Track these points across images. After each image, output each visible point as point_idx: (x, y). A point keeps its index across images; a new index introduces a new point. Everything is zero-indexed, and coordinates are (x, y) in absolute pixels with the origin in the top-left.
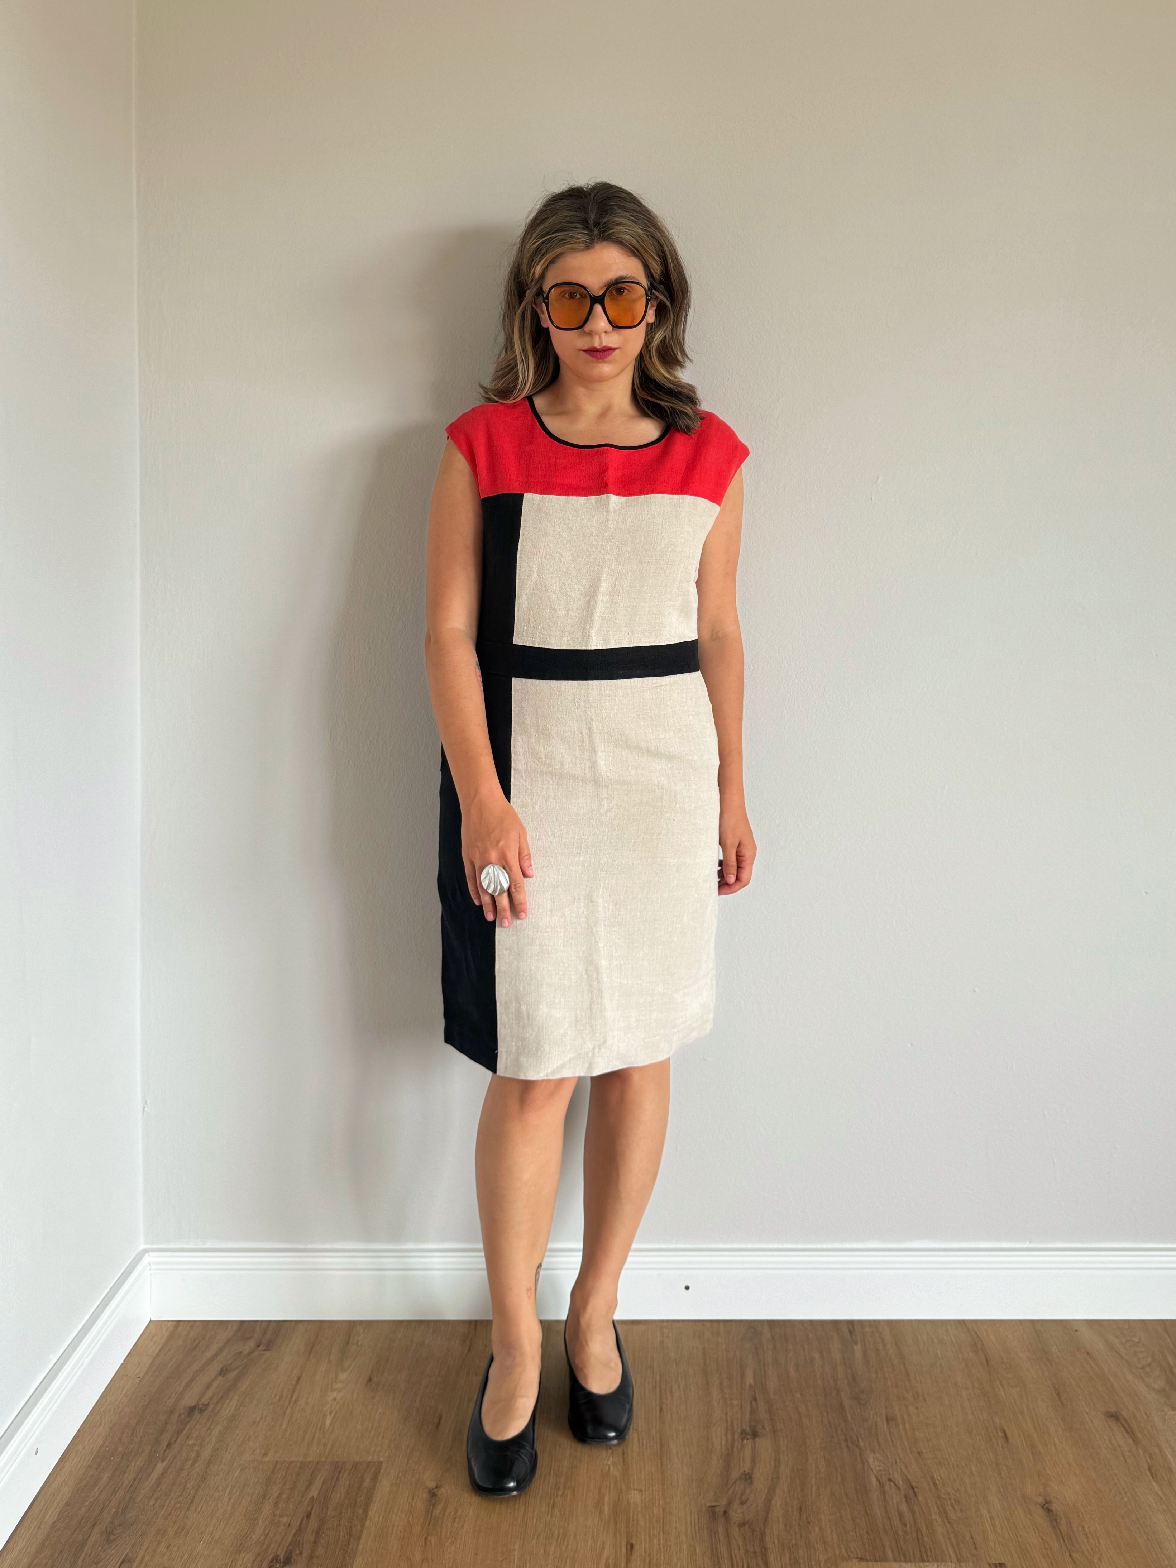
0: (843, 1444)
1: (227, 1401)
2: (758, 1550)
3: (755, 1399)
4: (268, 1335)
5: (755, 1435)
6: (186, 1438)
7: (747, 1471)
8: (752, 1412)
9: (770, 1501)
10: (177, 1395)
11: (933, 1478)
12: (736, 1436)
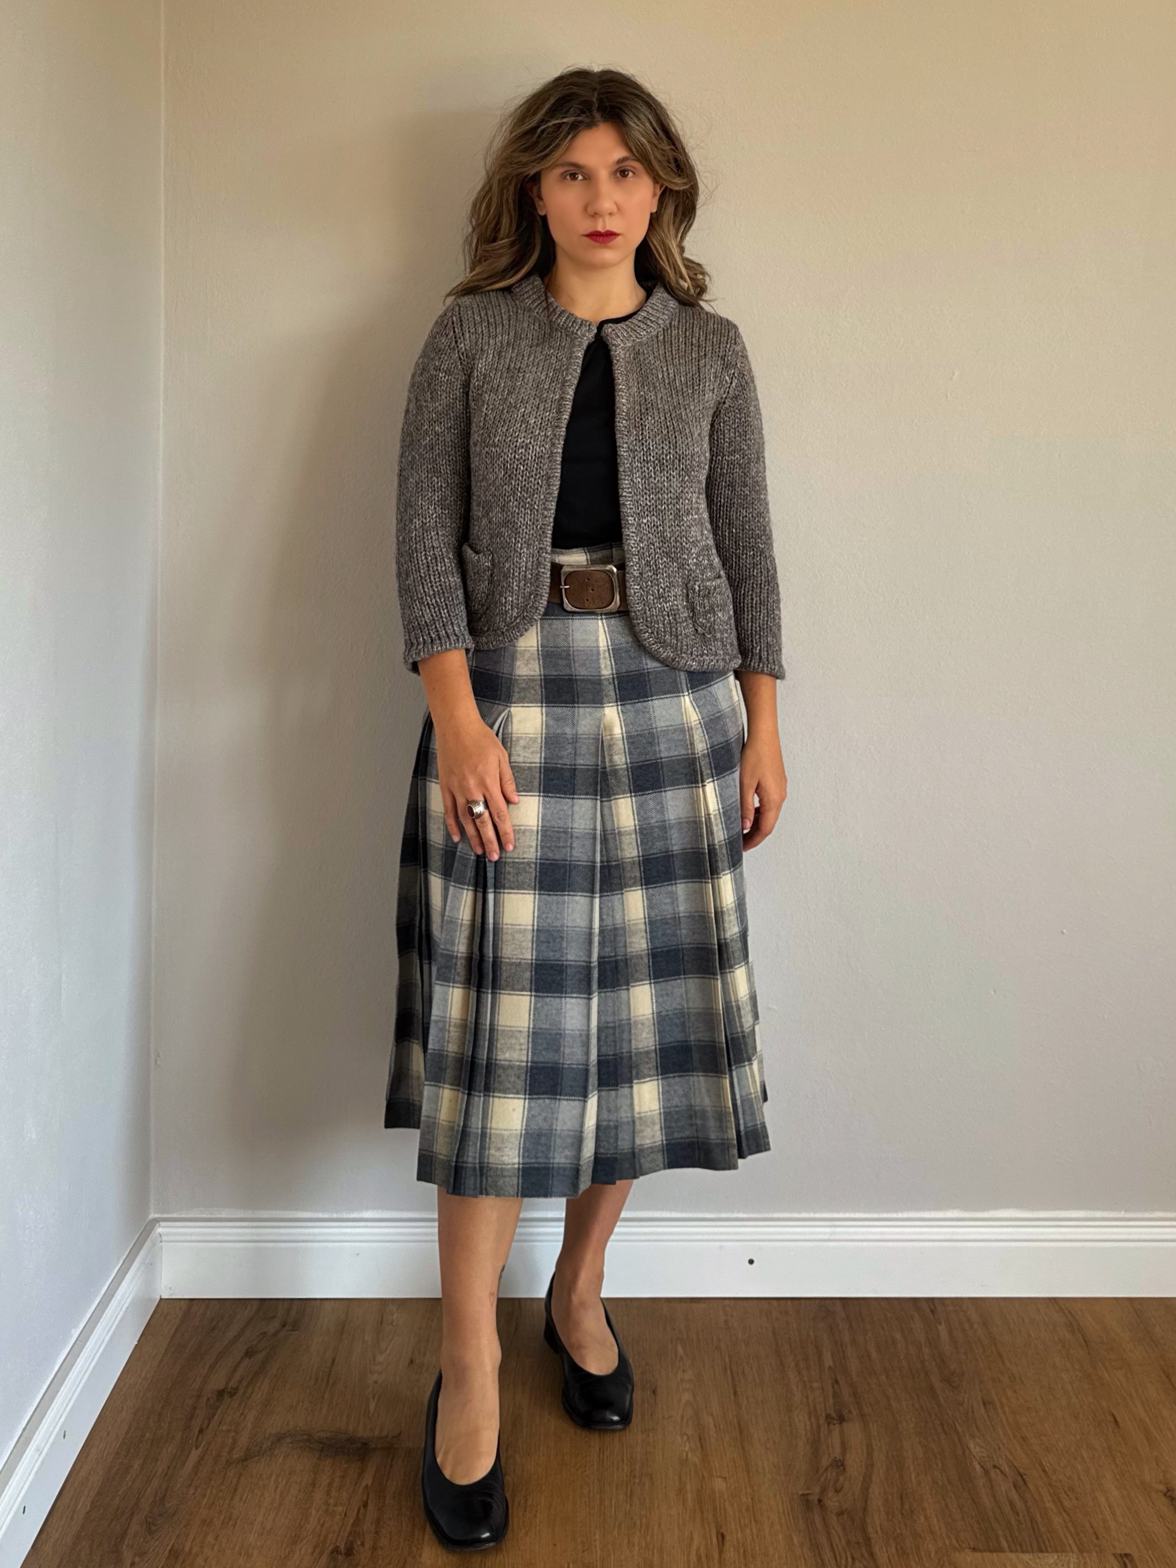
0: (939, 1429)
1: (259, 1384)
2: (861, 1541)
3: (837, 1382)
4: (293, 1313)
5: (842, 1419)
6: (219, 1423)
7: (838, 1458)
8: (835, 1395)
9: (867, 1489)
10: (202, 1378)
11: (1041, 1464)
12: (821, 1421)
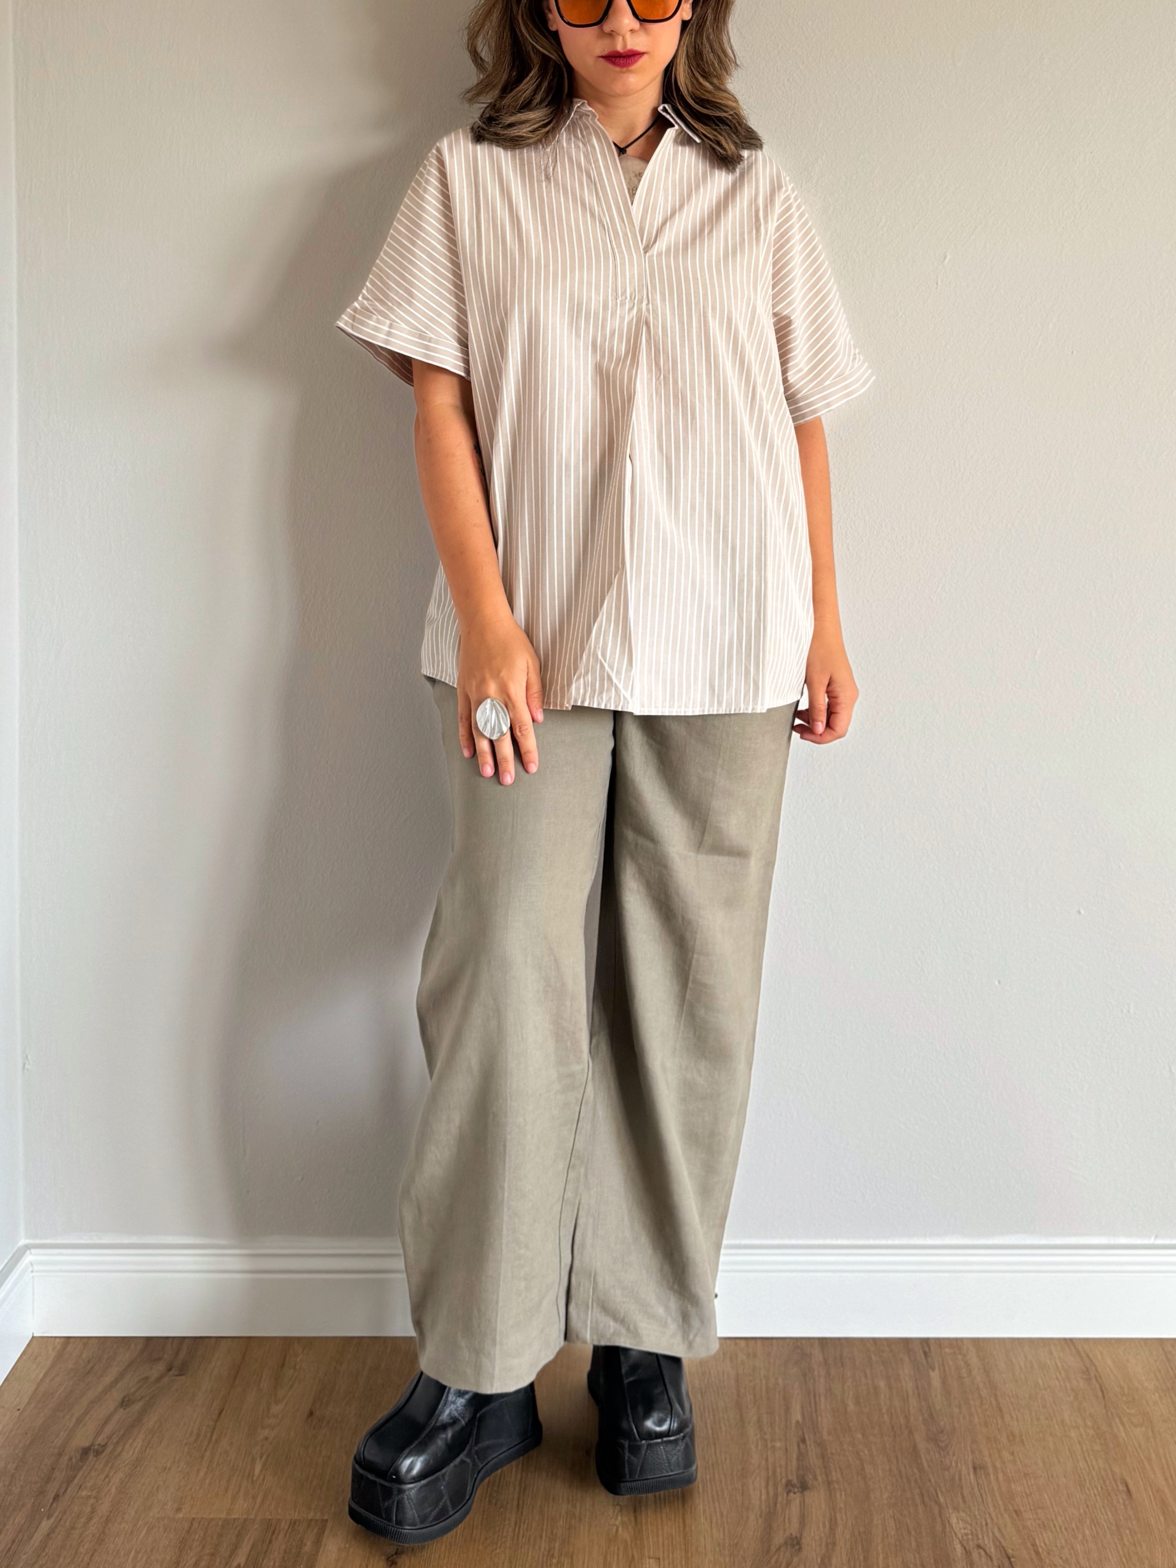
0: (918, 1499)
1: (131, 1441)
3: (803, 1440)
4: (182, 1355)
5: (804, 1487)
6: (78, 1489)
7: (794, 1534)
8: (801, 1456)
10: (66, 1433)
11: (1034, 1545)
12: (780, 1489)
